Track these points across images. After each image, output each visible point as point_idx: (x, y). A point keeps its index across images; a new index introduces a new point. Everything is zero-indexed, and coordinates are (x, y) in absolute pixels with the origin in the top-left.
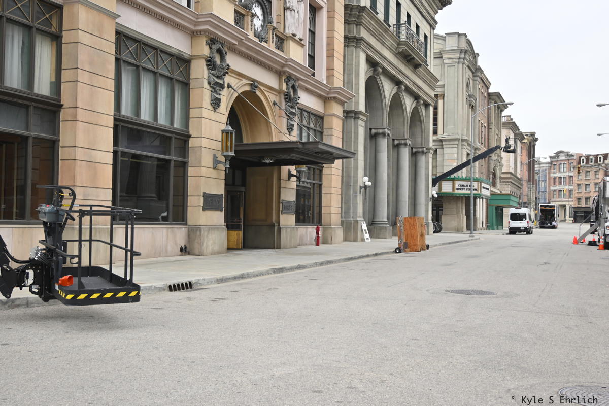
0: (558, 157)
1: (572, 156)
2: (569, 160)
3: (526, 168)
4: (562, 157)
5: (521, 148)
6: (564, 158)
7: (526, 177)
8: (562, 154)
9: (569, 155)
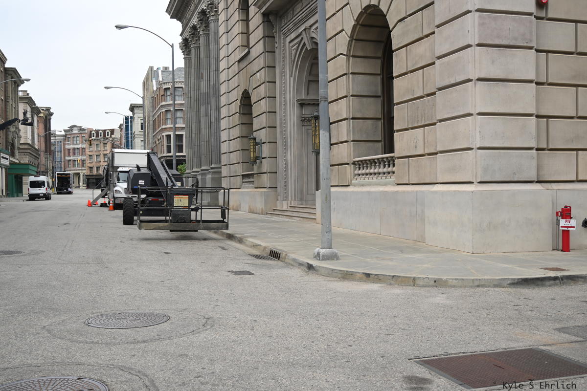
0: (72, 130)
1: (84, 130)
2: (81, 133)
3: (43, 140)
4: (75, 131)
5: (38, 121)
6: (77, 132)
7: (43, 148)
8: (75, 129)
9: (81, 129)
